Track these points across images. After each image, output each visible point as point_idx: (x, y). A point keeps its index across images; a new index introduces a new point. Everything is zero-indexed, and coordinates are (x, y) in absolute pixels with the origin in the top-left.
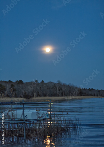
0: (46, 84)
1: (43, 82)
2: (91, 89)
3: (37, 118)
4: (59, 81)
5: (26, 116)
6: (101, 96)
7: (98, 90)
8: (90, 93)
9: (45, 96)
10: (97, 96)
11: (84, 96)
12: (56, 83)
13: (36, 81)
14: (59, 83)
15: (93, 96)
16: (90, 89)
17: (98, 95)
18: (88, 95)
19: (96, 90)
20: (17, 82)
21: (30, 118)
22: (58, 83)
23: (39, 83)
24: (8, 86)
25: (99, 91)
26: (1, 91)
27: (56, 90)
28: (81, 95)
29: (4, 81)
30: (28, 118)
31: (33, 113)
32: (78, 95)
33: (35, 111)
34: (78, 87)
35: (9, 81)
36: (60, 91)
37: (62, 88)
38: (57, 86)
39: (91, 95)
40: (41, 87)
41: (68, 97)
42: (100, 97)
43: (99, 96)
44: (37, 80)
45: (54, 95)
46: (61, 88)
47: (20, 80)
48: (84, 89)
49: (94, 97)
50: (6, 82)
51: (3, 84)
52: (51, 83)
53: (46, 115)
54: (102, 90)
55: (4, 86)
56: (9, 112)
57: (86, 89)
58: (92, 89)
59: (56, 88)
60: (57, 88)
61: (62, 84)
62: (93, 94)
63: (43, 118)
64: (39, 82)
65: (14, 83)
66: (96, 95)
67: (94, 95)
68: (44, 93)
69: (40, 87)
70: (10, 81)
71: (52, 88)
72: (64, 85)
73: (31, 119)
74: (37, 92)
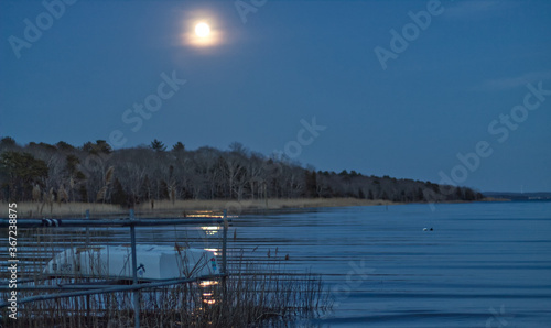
0: (191, 154)
1: (180, 146)
2: (349, 172)
3: (178, 276)
4: (238, 146)
5: (142, 266)
6: (384, 199)
7: (373, 176)
8: (346, 187)
9: (188, 196)
10: (371, 198)
11: (325, 197)
12: (225, 153)
13: (157, 145)
14: (237, 153)
15: (356, 197)
16: (344, 173)
17: (375, 194)
18: (338, 195)
19: (367, 177)
20: (88, 147)
21: (152, 273)
22: (234, 153)
23: (168, 153)
24: (56, 163)
25: (376, 180)
26: (32, 180)
27: (228, 176)
28: (316, 196)
29: (41, 144)
30: (146, 275)
31: (164, 257)
32: (303, 195)
33: (170, 250)
34: (304, 166)
35: (61, 143)
36: (239, 178)
37: (248, 170)
38: (230, 163)
39: (350, 195)
40: (174, 165)
41: (270, 201)
42: (381, 201)
43: (378, 198)
44: (158, 140)
45: (220, 193)
46: (244, 170)
47: (99, 142)
48: (326, 173)
49: (358, 201)
50: (49, 147)
51: (40, 156)
52: (210, 150)
53: (210, 264)
54: (387, 177)
55: (43, 163)
56: (78, 252)
57: (333, 173)
58: (354, 174)
59: (226, 167)
60: (231, 170)
61: (249, 156)
62: (356, 192)
63: (199, 275)
64: (167, 150)
65: (77, 150)
66: (366, 195)
67: (361, 196)
68: (185, 184)
69: (172, 167)
70: (63, 145)
71: (212, 171)
72: (256, 159)
73: (159, 278)
74: (159, 183)
